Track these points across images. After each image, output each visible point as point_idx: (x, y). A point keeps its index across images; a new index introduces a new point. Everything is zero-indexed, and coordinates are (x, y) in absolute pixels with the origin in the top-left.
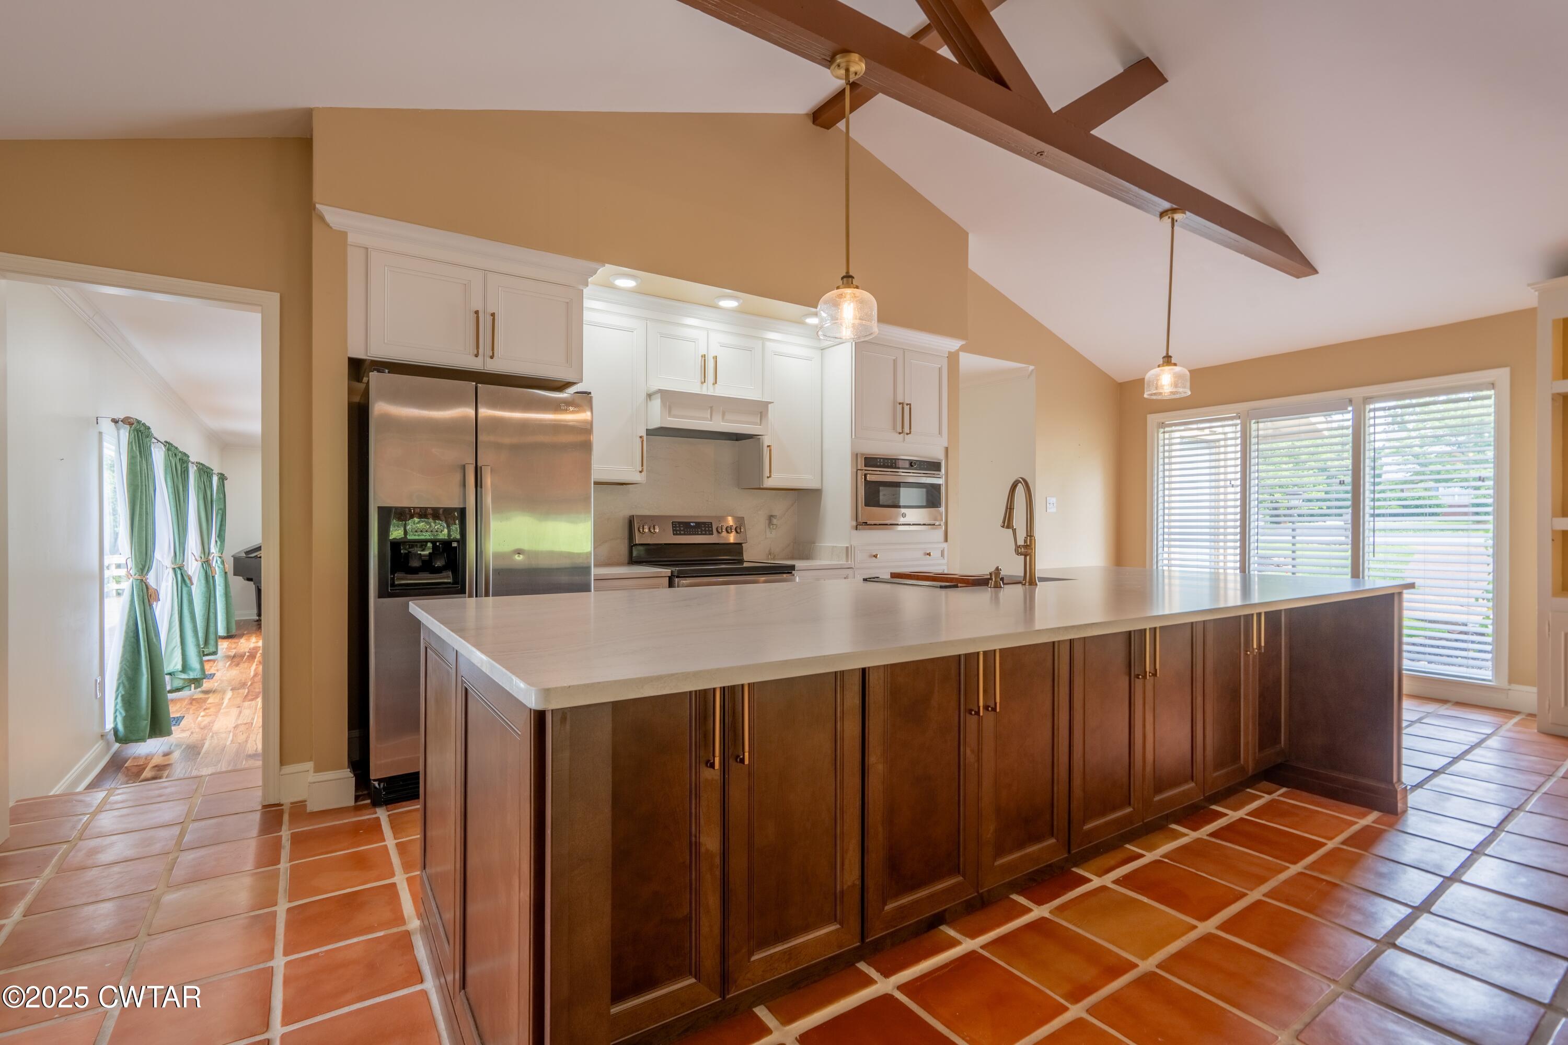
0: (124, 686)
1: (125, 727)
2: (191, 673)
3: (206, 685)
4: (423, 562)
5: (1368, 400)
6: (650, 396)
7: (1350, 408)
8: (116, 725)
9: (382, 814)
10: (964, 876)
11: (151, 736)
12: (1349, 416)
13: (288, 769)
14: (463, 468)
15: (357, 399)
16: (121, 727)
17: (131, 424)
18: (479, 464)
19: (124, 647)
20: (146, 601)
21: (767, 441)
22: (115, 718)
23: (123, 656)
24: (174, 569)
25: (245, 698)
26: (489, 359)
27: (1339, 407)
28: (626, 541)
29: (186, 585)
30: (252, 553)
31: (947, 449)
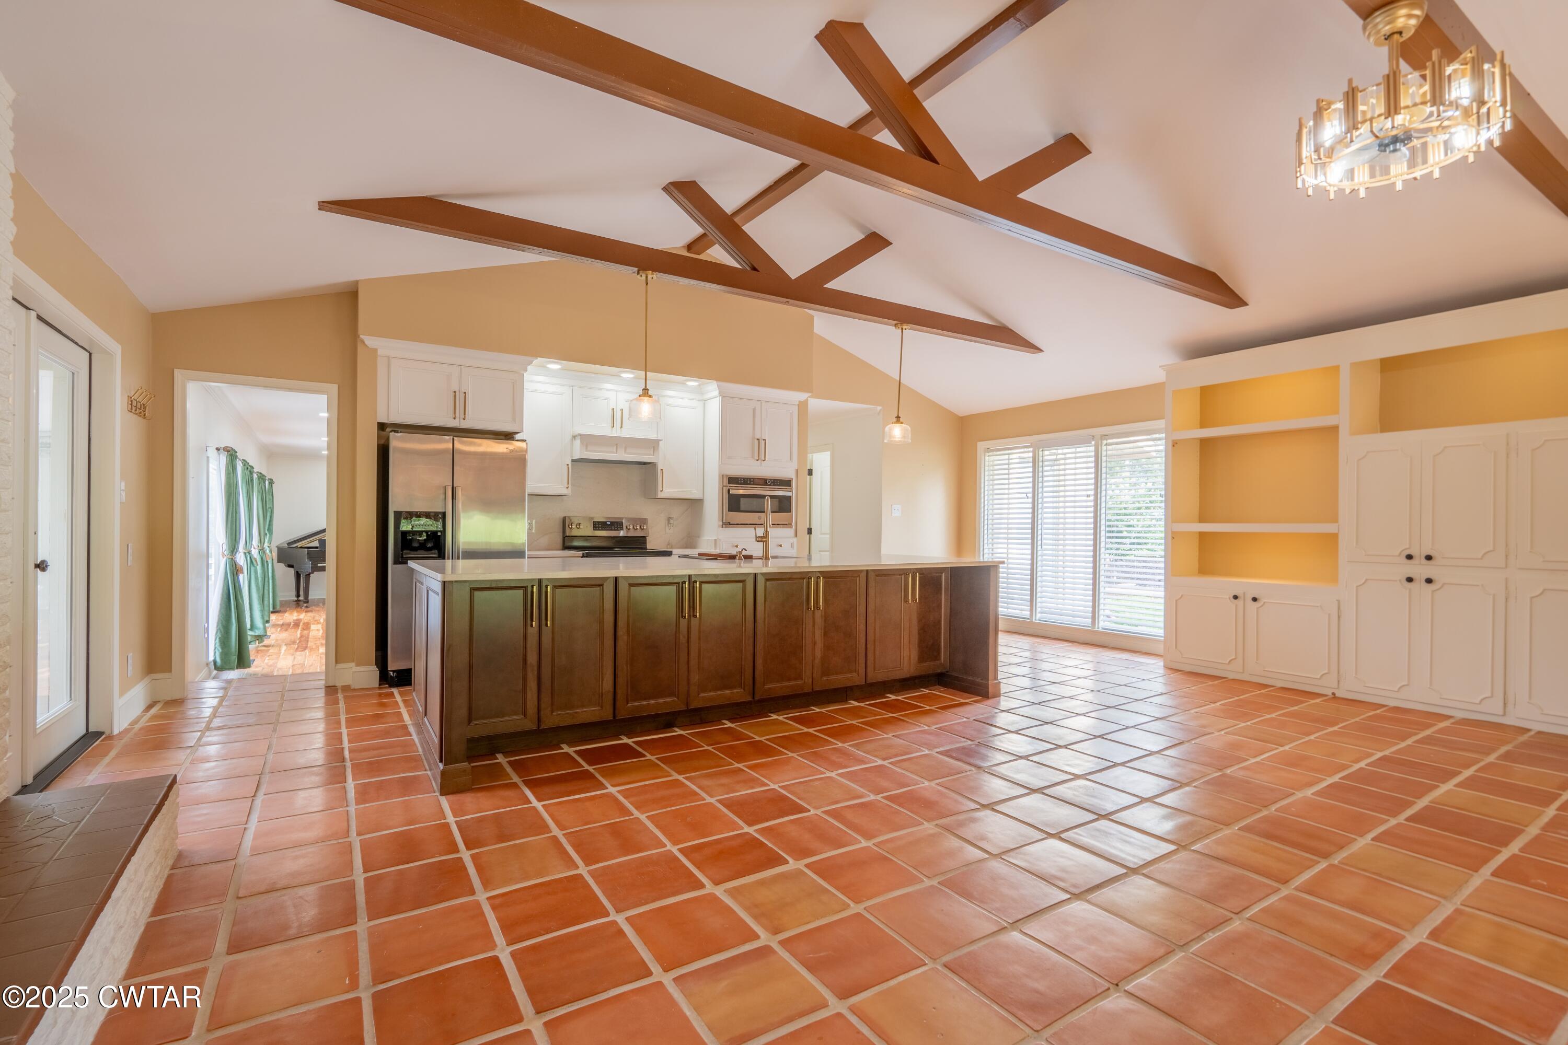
0: (221, 632)
1: (222, 659)
2: (257, 631)
3: (266, 642)
4: (420, 544)
5: (1105, 437)
6: (574, 437)
7: (1093, 443)
8: (215, 658)
9: (395, 691)
10: (678, 698)
11: (237, 668)
12: (1092, 448)
13: (340, 666)
14: (445, 488)
15: (382, 442)
16: (218, 660)
17: (228, 451)
18: (455, 486)
19: (221, 605)
20: (235, 573)
21: (660, 467)
22: (215, 653)
23: (220, 611)
24: (245, 553)
25: (297, 650)
26: (462, 420)
27: (1084, 441)
28: (561, 534)
29: (254, 566)
30: (295, 543)
31: (797, 471)
